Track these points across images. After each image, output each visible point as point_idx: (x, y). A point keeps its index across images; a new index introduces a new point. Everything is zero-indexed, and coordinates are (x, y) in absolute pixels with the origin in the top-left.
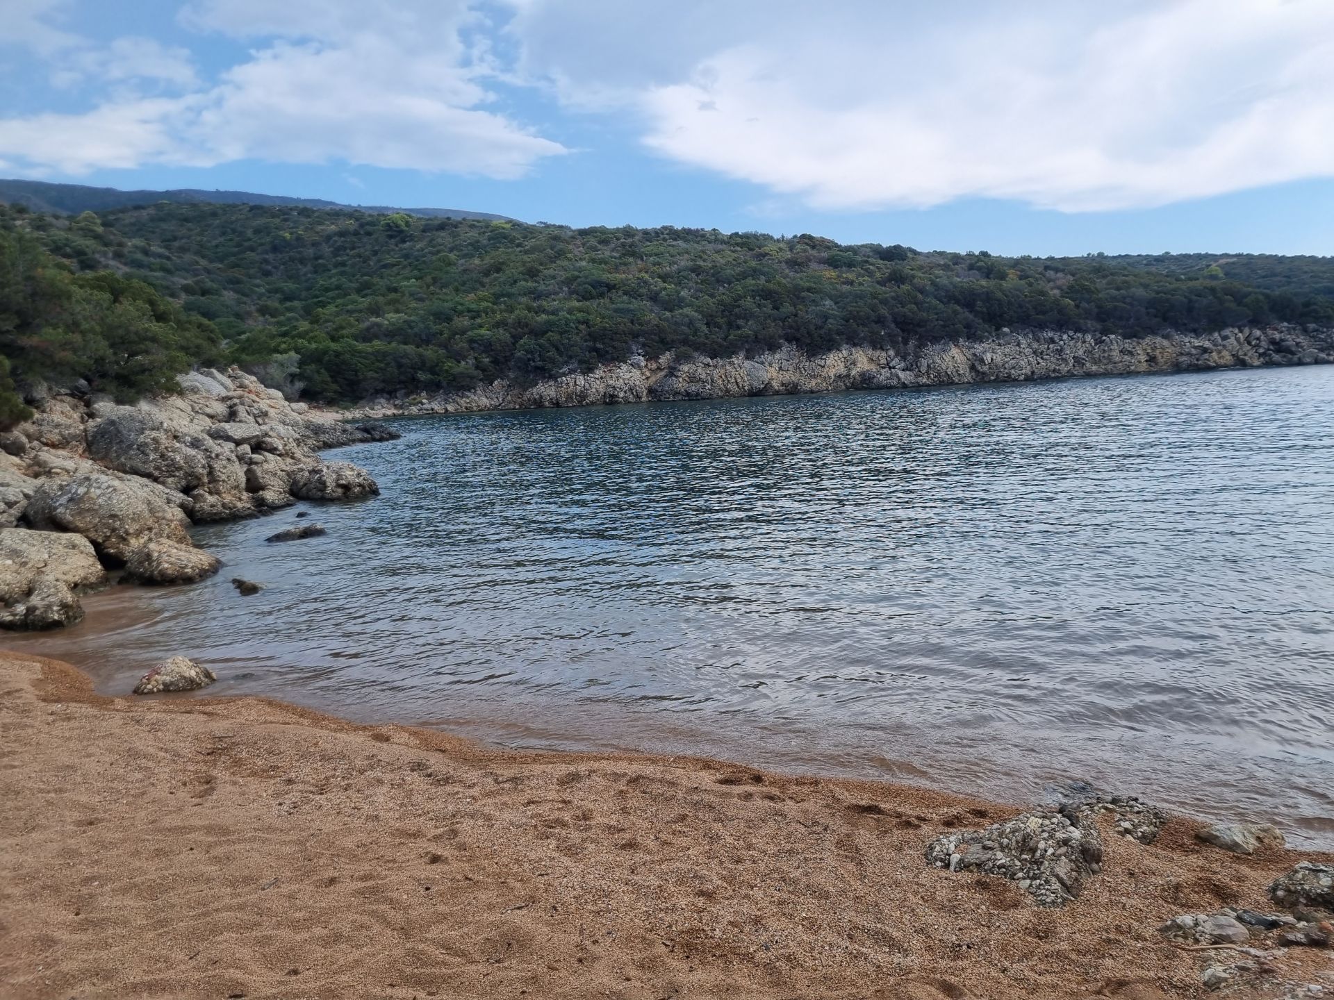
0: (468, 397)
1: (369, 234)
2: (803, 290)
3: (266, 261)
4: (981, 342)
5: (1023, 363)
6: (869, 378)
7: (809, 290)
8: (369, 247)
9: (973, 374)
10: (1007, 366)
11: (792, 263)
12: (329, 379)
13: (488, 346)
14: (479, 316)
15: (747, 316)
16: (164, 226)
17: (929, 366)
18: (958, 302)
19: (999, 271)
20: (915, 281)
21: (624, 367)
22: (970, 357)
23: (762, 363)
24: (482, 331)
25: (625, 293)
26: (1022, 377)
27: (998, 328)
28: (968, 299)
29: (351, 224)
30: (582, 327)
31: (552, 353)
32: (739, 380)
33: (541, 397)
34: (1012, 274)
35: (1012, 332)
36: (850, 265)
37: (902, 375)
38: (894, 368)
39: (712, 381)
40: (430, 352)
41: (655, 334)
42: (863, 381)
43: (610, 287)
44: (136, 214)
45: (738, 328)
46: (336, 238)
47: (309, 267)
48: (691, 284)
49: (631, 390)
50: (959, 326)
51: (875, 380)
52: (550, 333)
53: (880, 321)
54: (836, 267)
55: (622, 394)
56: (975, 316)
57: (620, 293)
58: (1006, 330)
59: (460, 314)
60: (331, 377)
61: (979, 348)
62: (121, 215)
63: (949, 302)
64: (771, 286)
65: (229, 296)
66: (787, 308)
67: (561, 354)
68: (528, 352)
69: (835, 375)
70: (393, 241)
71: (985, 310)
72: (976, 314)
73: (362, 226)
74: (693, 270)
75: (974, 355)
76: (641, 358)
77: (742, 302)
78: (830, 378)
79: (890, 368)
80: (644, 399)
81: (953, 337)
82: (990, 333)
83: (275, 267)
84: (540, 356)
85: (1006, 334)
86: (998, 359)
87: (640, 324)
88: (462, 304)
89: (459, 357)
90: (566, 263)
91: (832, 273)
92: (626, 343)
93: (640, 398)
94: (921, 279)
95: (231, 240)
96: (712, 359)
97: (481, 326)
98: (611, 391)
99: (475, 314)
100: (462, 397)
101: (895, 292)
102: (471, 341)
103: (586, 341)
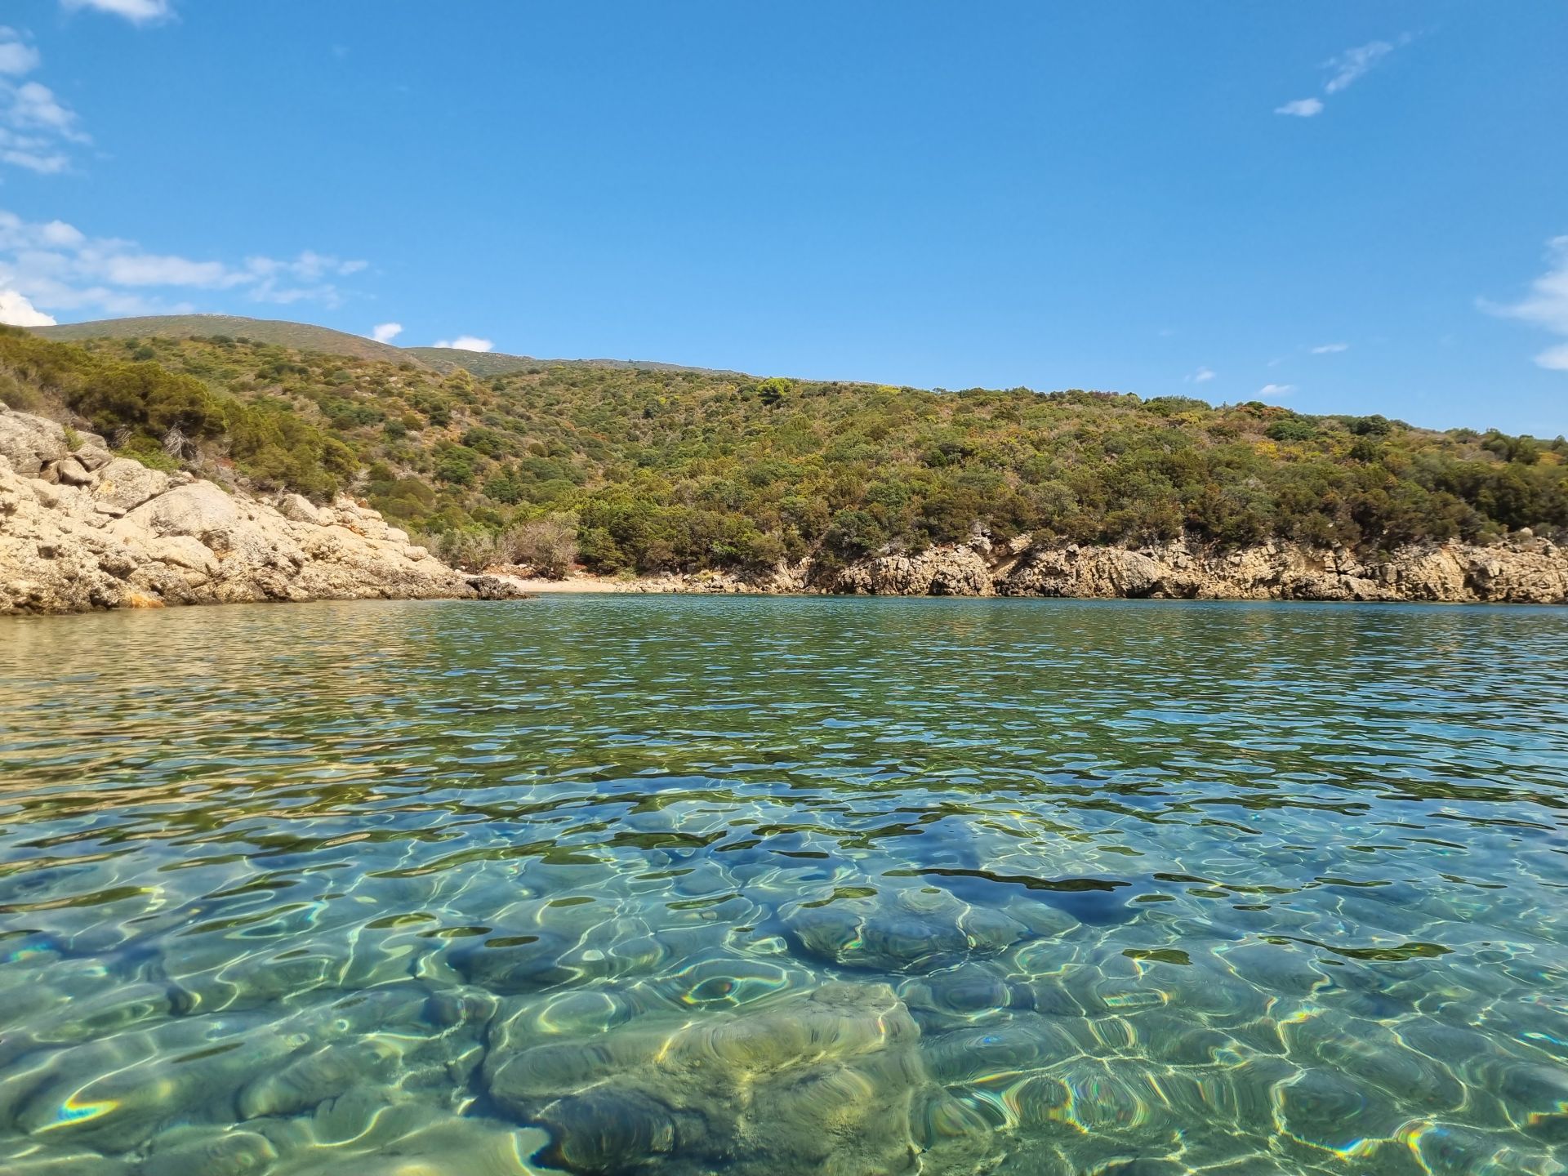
0: (767, 576)
1: (745, 399)
2: (1219, 463)
3: (636, 426)
4: (1485, 545)
5: (1549, 578)
6: (1307, 585)
7: (1228, 465)
8: (742, 412)
9: (1470, 590)
10: (1523, 580)
11: (1216, 432)
12: (612, 545)
13: (799, 517)
14: (802, 481)
15: (1136, 492)
16: (551, 390)
17: (1399, 573)
18: (1450, 489)
19: (1526, 452)
20: (1388, 459)
21: (962, 549)
22: (1467, 566)
23: (1149, 555)
24: (800, 499)
25: (983, 461)
26: (1547, 599)
27: (1514, 527)
28: (1469, 488)
29: (730, 389)
30: (915, 498)
31: (875, 528)
32: (1115, 576)
33: (853, 580)
34: (1548, 460)
35: (1536, 535)
36: (1301, 437)
37: (1355, 583)
38: (1345, 573)
39: (1078, 575)
40: (730, 520)
41: (1007, 512)
42: (1296, 589)
43: (966, 453)
44: (528, 377)
45: (1122, 508)
46: (712, 403)
47: (678, 433)
48: (1070, 452)
49: (967, 579)
50: (1451, 522)
51: (1315, 588)
52: (875, 503)
53: (1328, 509)
54: (1279, 439)
55: (953, 584)
56: (1477, 509)
57: (977, 459)
58: (1527, 530)
59: (778, 477)
60: (617, 543)
61: (1480, 554)
62: (514, 379)
63: (1437, 490)
64: (1176, 458)
65: (578, 459)
66: (1194, 488)
67: (884, 528)
68: (843, 525)
69: (1254, 577)
70: (768, 406)
71: (1492, 500)
72: (1479, 507)
73: (740, 391)
74: (1078, 437)
75: (1473, 563)
76: (986, 540)
77: (1131, 476)
78: (1246, 581)
79: (1339, 573)
80: (983, 592)
81: (1441, 537)
82: (1500, 534)
83: (645, 434)
84: (858, 530)
85: (1525, 538)
86: (1511, 570)
87: (989, 498)
88: (785, 467)
89: (763, 527)
90: (924, 425)
91: (1271, 446)
92: (968, 519)
93: (978, 590)
94: (1399, 456)
95: (610, 404)
96: (1081, 546)
97: (798, 493)
98: (940, 578)
99: (796, 478)
100: (760, 575)
101: (1356, 471)
102: (782, 509)
103: (917, 515)
